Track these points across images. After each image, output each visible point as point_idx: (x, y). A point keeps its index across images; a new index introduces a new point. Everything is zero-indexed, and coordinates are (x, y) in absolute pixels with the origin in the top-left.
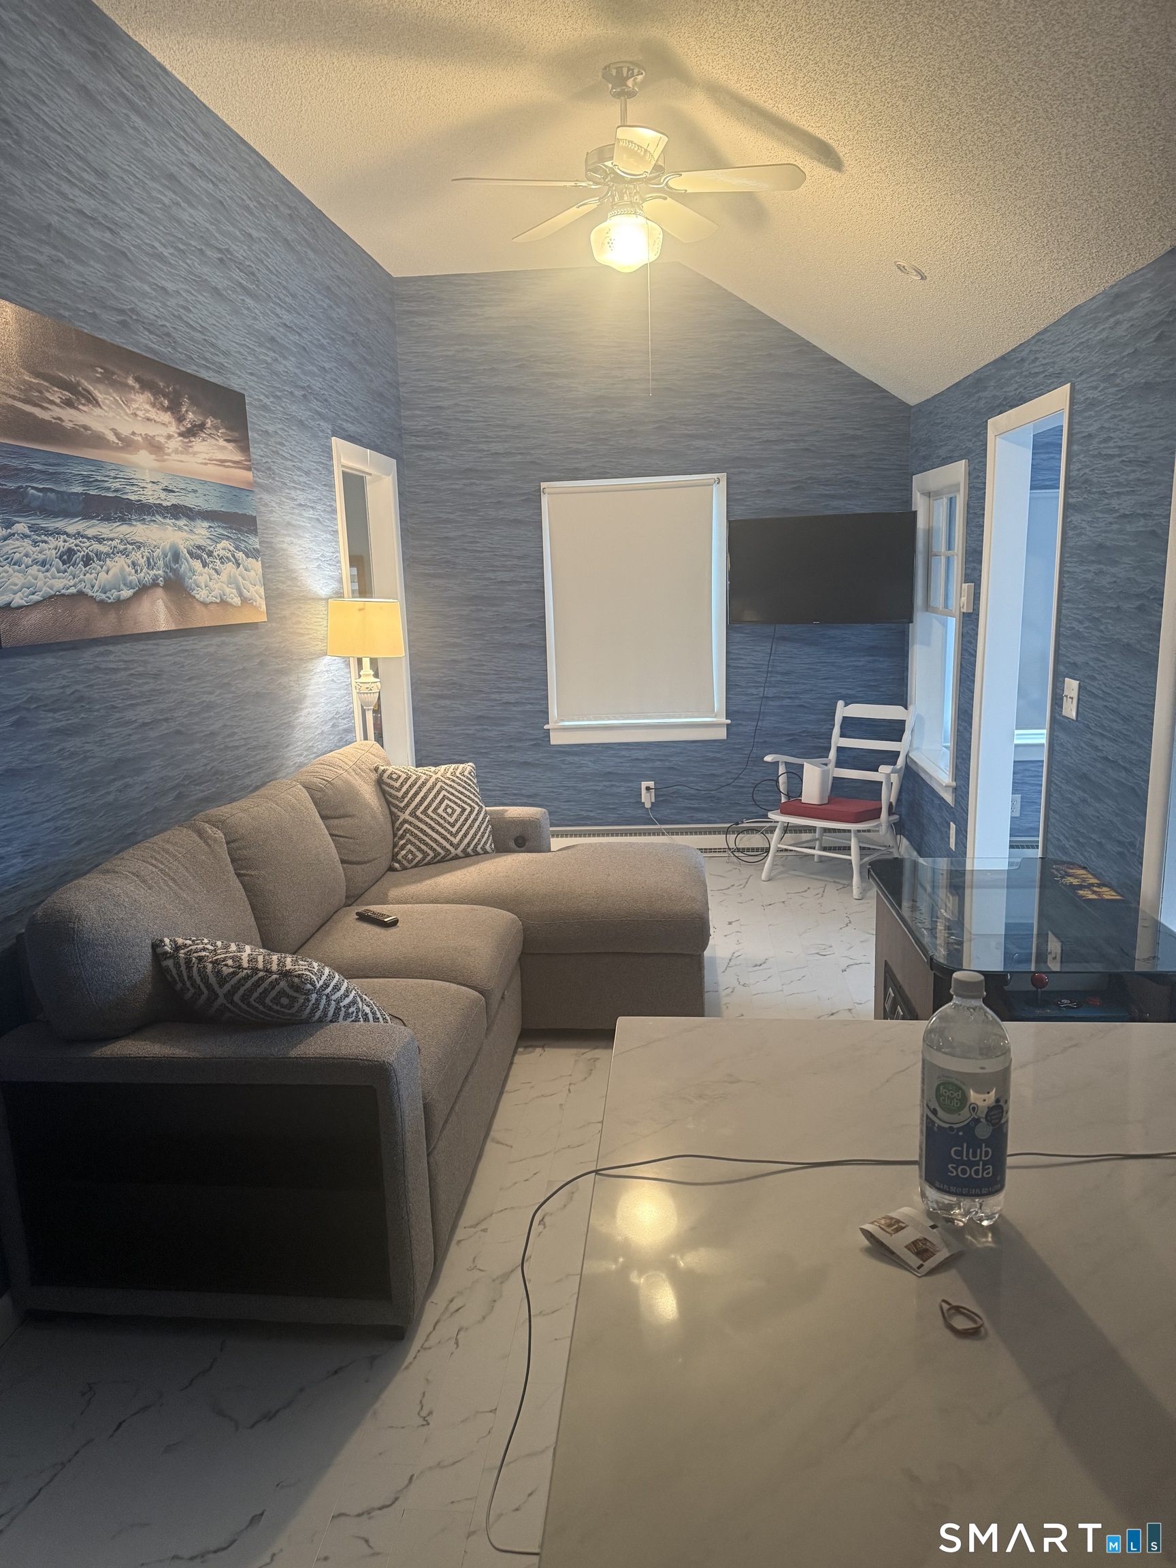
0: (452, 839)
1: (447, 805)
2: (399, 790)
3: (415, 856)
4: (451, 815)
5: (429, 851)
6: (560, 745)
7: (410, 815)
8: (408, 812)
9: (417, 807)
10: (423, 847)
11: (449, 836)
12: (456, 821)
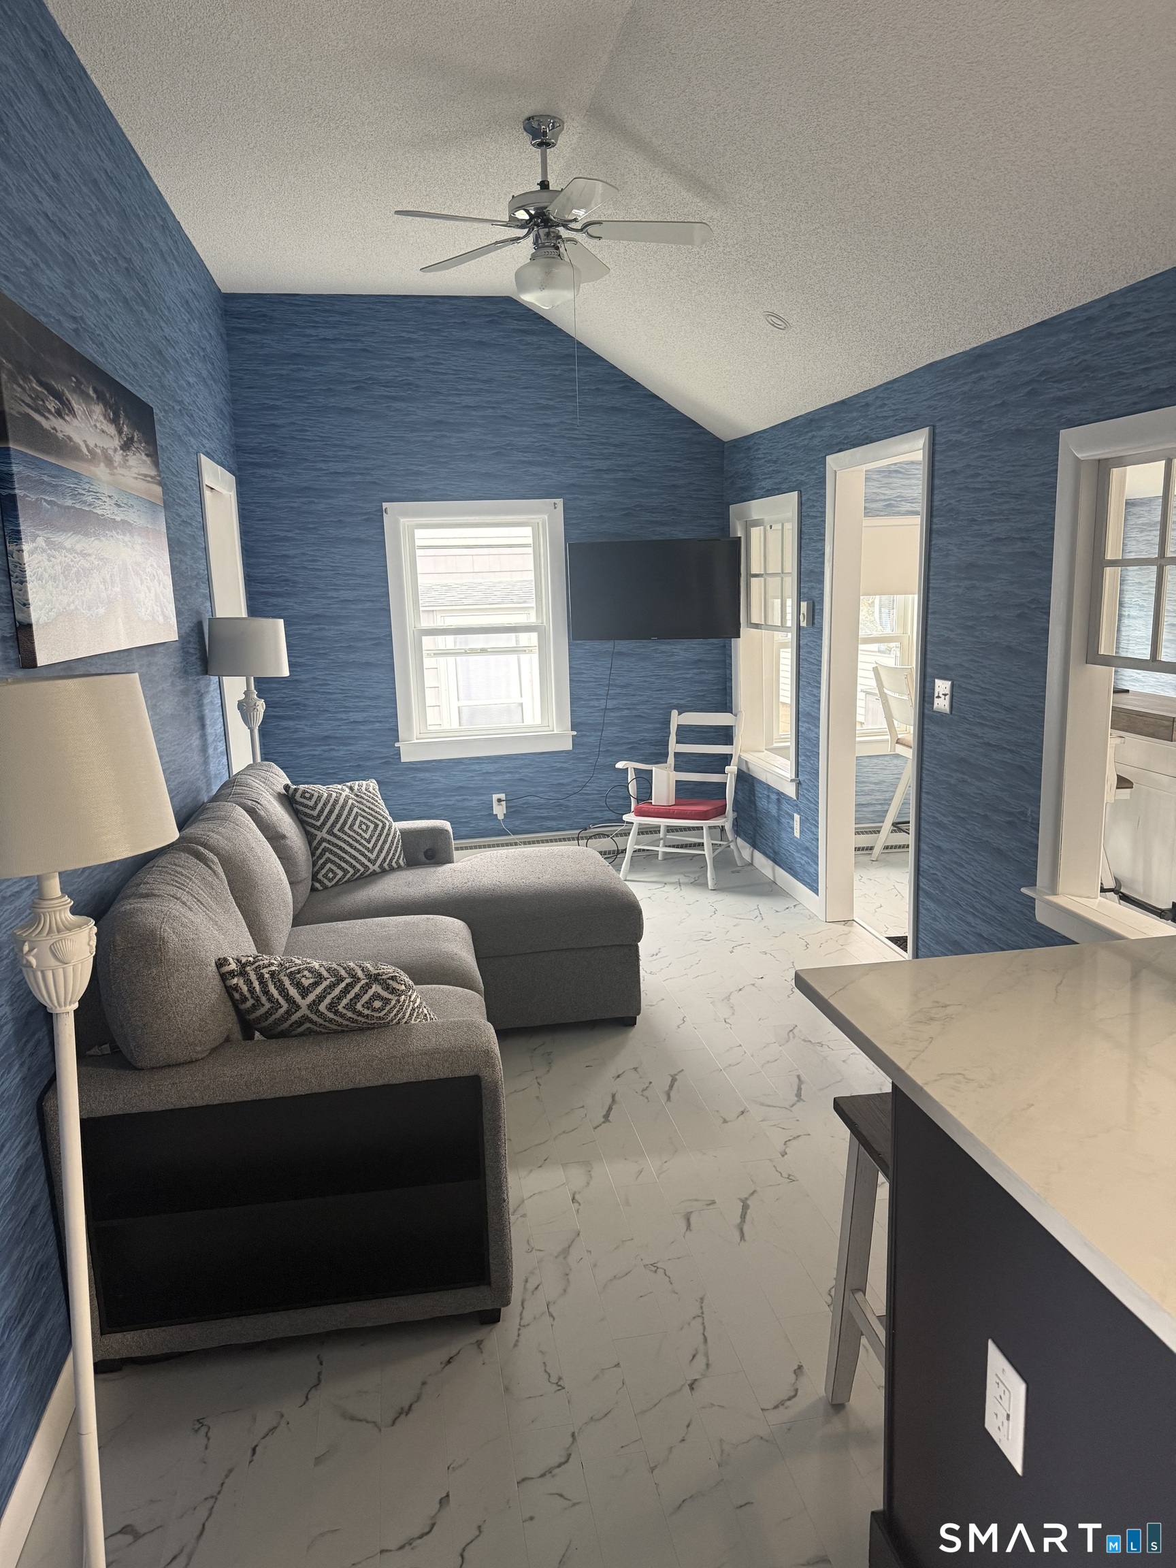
0: (369, 854)
1: (361, 822)
2: (313, 808)
3: (335, 874)
4: (366, 832)
5: (349, 869)
6: (410, 763)
7: (328, 833)
8: (325, 830)
9: (333, 825)
10: (344, 865)
11: (366, 852)
12: (371, 836)
